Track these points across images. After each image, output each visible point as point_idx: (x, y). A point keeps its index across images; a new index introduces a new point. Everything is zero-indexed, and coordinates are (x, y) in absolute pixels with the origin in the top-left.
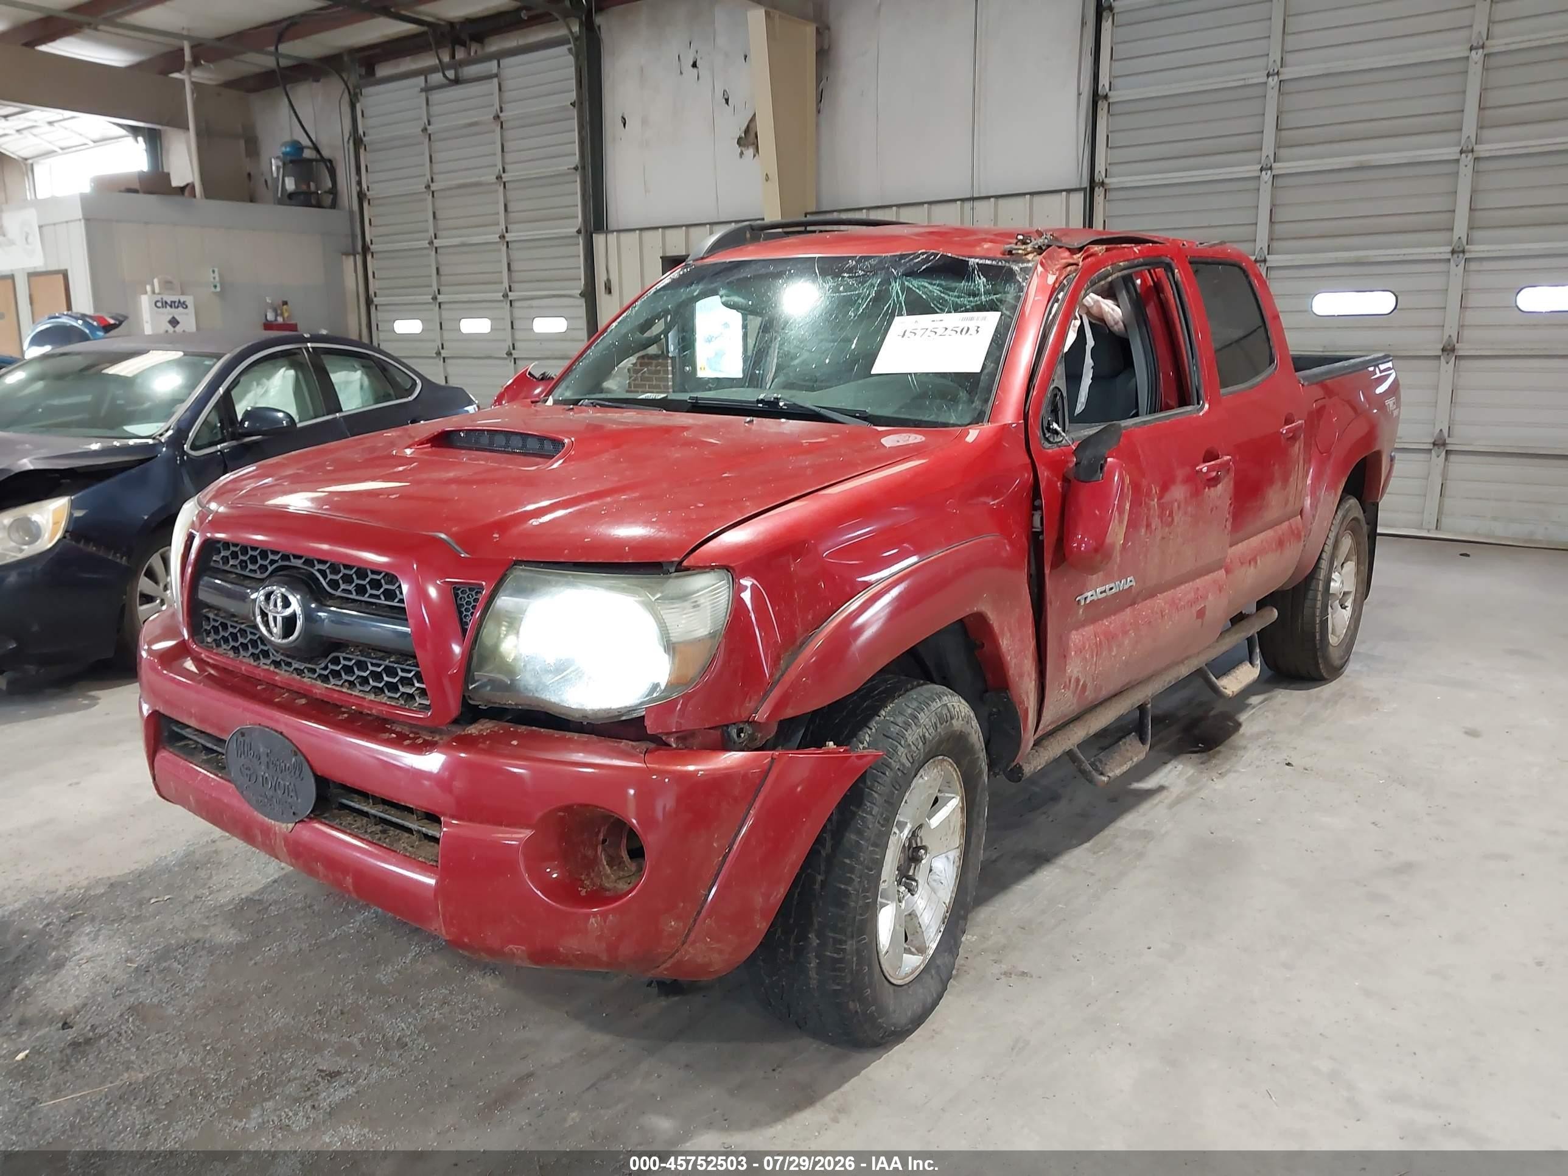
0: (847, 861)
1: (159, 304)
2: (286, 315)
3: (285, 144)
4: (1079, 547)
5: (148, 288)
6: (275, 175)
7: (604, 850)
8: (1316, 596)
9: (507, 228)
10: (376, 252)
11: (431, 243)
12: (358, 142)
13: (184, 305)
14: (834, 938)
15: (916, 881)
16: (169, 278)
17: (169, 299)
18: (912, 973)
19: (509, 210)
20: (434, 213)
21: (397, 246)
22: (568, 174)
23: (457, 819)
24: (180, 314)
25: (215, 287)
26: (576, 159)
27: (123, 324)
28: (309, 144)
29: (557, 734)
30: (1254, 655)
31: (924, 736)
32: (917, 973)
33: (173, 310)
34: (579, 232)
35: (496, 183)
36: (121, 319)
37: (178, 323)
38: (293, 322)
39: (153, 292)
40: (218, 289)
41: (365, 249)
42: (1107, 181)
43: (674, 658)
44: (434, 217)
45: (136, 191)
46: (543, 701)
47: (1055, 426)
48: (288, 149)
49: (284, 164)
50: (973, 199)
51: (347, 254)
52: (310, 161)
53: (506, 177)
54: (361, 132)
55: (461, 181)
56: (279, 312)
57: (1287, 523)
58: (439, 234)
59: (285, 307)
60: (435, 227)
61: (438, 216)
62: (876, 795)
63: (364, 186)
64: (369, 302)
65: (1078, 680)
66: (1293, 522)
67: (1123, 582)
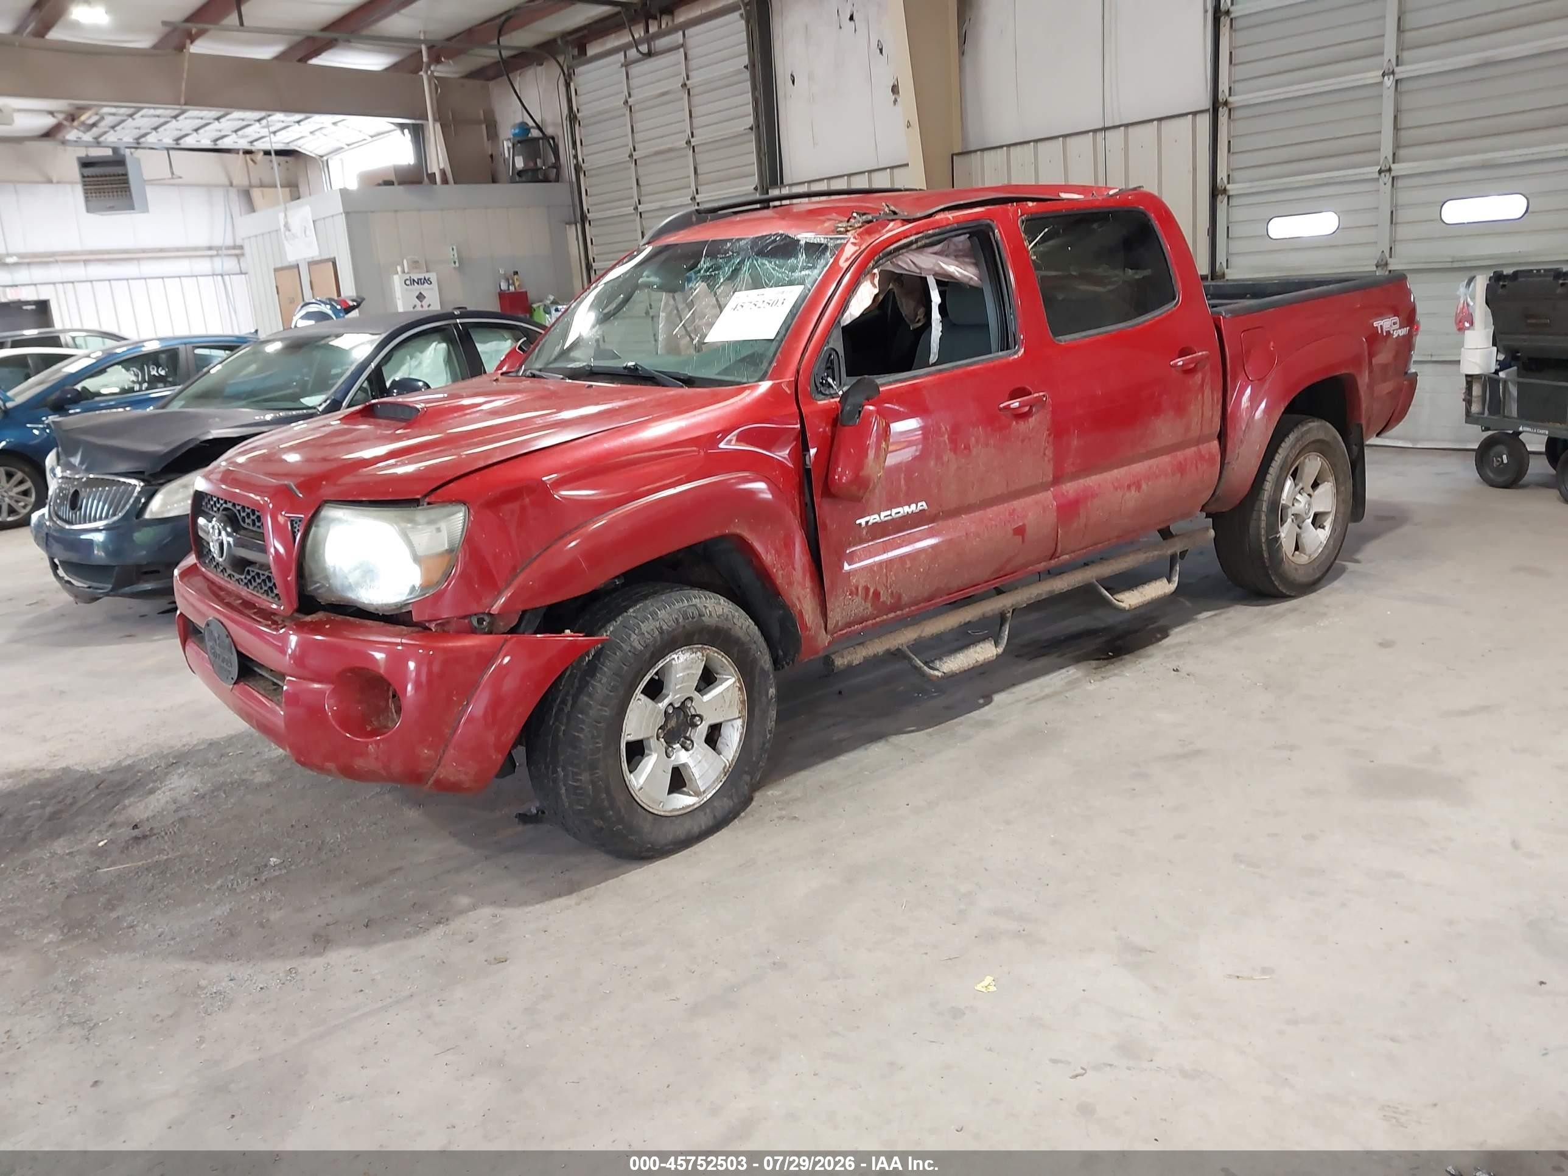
0: (580, 716)
1: (408, 282)
2: (517, 284)
3: (514, 127)
4: (840, 479)
5: (399, 269)
6: (507, 155)
7: (393, 702)
8: (1260, 516)
9: (697, 190)
10: (594, 220)
11: (636, 209)
12: (573, 118)
13: (427, 281)
14: (573, 772)
15: (692, 742)
16: (416, 258)
17: (415, 277)
18: (683, 808)
19: (699, 171)
20: (637, 180)
21: (609, 213)
22: (745, 134)
23: (319, 682)
24: (426, 289)
25: (455, 263)
26: (750, 121)
27: (362, 305)
28: (534, 125)
29: (358, 621)
30: (1174, 571)
31: (661, 628)
32: (689, 810)
33: (420, 286)
34: (756, 189)
35: (685, 148)
36: (359, 300)
37: (417, 297)
38: (523, 290)
39: (403, 272)
40: (457, 264)
41: (583, 218)
42: (1231, 99)
43: (420, 566)
44: (638, 184)
45: (391, 183)
46: (349, 600)
47: (830, 380)
48: (517, 131)
49: (513, 145)
50: (1105, 129)
51: (569, 223)
52: (537, 139)
53: (694, 141)
54: (575, 109)
55: (657, 149)
56: (511, 281)
57: (1194, 449)
58: (642, 200)
59: (516, 277)
60: (639, 194)
61: (641, 183)
62: (606, 669)
63: (580, 159)
64: (589, 267)
65: (867, 589)
66: (1204, 448)
67: (913, 506)
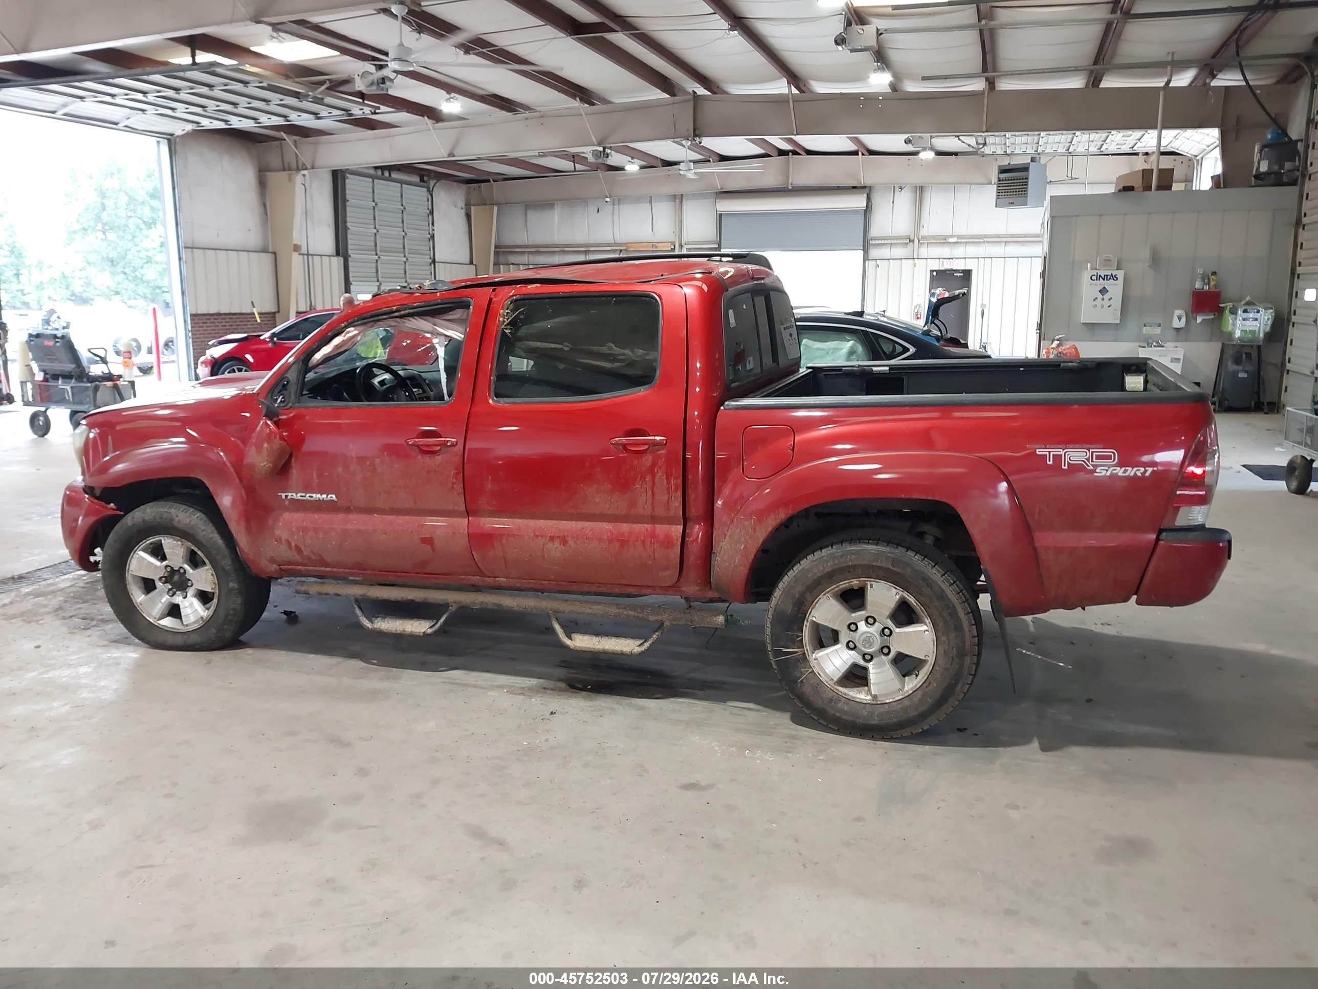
2: (1212, 283)
3: (1271, 132)
5: (1089, 266)
6: (1255, 159)
10: (1307, 224)
16: (1110, 257)
18: (171, 628)
24: (1110, 284)
25: (1149, 262)
32: (174, 630)
37: (1100, 291)
38: (1218, 290)
39: (1092, 268)
40: (1151, 264)
48: (1276, 136)
49: (1266, 148)
51: (1286, 227)
56: (1207, 281)
59: (1213, 277)
65: (289, 542)
66: (661, 529)
67: (324, 496)
